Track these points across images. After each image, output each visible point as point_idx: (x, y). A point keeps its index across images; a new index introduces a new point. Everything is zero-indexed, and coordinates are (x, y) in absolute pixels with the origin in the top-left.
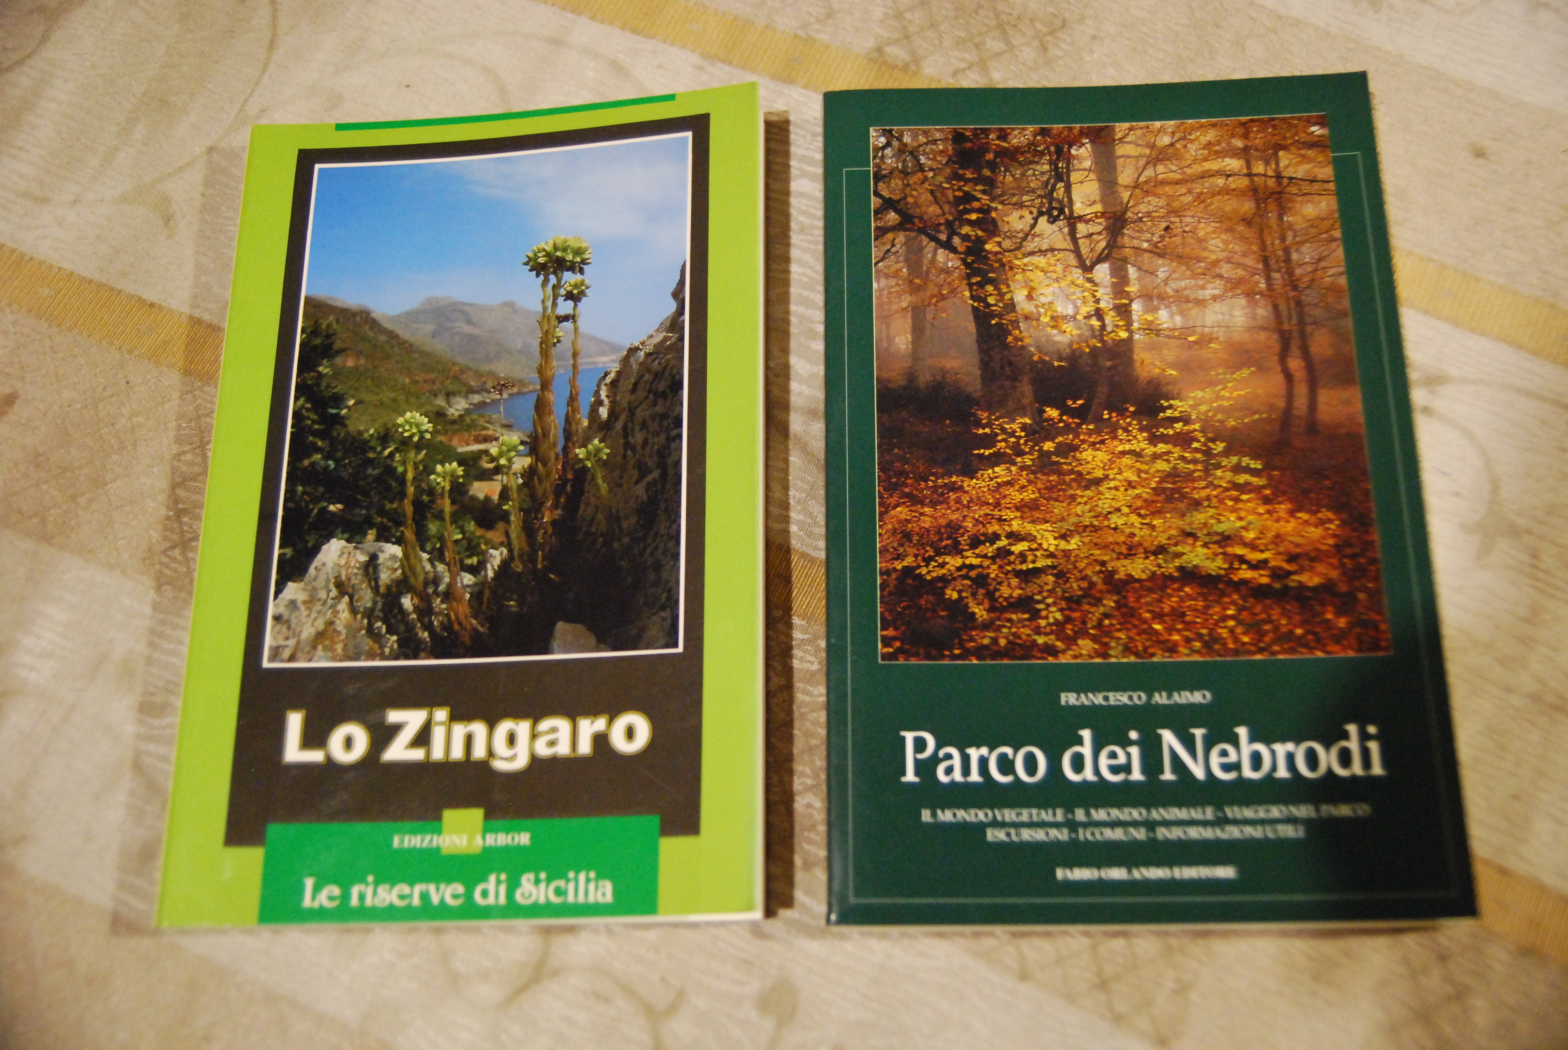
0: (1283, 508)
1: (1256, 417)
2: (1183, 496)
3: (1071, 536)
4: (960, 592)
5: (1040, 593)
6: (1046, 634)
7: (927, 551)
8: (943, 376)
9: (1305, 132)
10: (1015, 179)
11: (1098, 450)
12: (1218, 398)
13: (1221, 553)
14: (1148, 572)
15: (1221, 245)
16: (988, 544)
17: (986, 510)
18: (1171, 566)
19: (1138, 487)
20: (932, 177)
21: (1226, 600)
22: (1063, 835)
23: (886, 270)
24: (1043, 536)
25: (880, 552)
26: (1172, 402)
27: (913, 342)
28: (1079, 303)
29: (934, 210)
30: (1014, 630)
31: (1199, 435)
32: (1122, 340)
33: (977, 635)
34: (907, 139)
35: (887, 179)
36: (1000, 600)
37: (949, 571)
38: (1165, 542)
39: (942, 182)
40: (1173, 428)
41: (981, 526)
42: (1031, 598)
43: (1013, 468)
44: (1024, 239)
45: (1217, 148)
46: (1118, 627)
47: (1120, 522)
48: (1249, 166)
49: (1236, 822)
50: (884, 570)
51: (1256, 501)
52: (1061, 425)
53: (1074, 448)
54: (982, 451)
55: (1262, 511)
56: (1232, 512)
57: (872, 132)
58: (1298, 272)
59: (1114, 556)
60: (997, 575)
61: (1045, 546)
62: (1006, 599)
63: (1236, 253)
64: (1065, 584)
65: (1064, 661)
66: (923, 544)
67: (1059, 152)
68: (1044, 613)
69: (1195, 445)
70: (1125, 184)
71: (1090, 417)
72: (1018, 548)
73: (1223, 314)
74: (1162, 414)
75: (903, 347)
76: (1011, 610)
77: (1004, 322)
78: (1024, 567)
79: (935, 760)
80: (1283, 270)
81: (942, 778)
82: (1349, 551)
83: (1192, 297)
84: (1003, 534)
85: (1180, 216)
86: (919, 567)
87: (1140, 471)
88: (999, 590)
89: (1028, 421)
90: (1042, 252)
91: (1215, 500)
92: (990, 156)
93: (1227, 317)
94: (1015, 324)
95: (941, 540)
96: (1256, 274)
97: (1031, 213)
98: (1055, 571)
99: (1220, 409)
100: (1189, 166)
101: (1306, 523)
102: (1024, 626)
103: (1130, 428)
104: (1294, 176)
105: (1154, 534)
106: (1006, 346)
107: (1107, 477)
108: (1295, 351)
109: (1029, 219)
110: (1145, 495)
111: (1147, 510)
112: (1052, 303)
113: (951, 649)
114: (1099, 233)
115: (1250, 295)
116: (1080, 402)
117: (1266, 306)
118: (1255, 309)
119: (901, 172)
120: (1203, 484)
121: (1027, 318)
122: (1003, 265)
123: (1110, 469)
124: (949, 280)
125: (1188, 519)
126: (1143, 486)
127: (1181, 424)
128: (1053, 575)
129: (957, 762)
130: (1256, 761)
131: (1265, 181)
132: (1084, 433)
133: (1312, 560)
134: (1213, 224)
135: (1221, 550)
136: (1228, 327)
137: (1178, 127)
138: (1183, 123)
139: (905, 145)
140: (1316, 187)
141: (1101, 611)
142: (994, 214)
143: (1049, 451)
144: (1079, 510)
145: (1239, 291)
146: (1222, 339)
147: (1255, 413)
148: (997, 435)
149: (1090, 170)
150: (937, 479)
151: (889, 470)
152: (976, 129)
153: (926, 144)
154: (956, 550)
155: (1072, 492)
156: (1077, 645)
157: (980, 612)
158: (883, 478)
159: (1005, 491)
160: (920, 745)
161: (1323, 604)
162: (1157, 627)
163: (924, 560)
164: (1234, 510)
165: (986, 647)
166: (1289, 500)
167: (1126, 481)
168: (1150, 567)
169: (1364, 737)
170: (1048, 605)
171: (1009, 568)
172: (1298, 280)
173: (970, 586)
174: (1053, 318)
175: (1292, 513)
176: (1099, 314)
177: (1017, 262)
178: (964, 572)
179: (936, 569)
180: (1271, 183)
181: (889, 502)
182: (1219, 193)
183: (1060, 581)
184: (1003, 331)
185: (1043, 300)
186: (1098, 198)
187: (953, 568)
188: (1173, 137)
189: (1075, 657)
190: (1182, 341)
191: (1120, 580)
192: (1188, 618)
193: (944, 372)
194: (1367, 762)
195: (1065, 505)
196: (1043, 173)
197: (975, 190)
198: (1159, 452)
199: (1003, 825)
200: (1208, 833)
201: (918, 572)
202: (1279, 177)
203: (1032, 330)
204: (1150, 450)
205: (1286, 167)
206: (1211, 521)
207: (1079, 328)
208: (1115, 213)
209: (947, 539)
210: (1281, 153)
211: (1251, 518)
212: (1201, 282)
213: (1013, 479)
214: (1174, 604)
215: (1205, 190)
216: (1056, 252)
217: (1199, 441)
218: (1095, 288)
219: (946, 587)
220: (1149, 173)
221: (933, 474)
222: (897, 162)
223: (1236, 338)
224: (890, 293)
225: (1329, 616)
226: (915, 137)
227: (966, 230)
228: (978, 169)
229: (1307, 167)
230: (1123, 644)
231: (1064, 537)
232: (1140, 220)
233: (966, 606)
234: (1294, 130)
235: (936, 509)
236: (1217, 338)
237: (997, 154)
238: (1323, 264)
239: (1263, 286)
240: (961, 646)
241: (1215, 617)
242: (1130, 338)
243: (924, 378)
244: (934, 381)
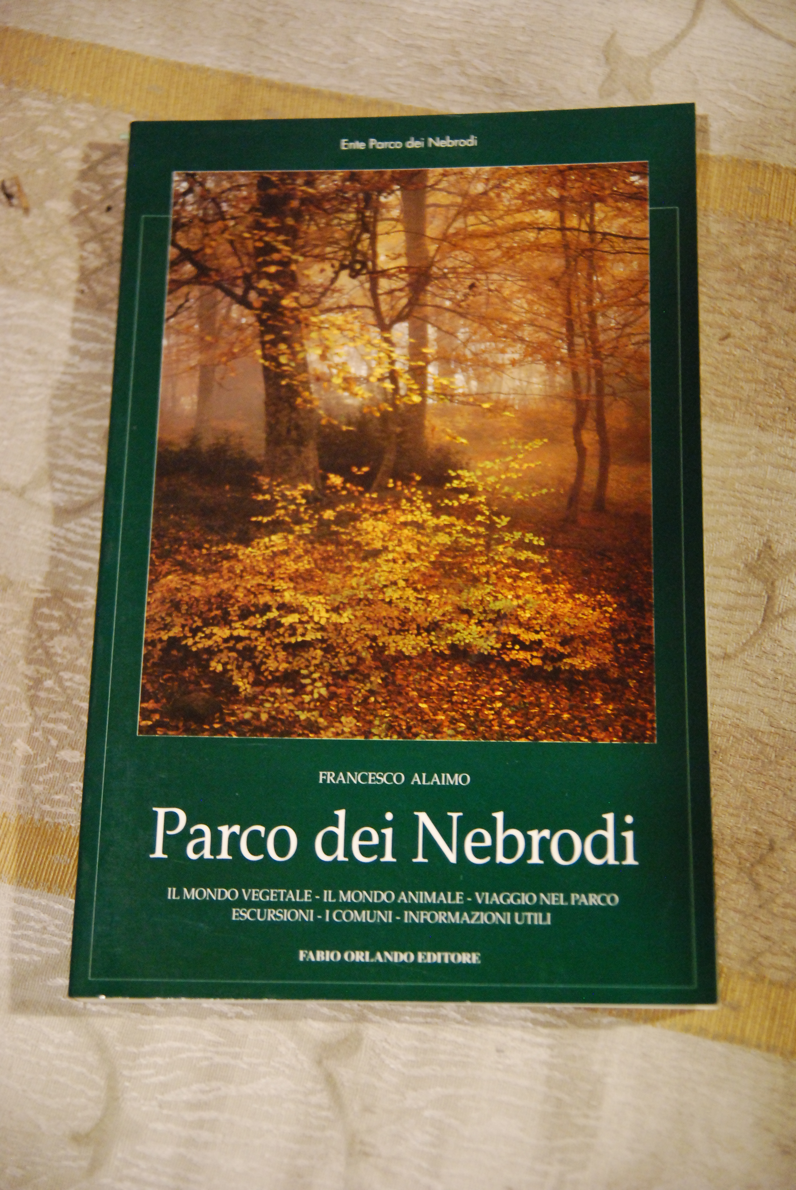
0: (561, 588)
1: (544, 491)
2: (462, 571)
3: (344, 609)
4: (225, 665)
5: (307, 667)
6: (310, 710)
7: (195, 622)
8: (227, 439)
9: (625, 182)
10: (320, 229)
11: (379, 520)
12: (507, 470)
13: (495, 632)
14: (419, 649)
15: (525, 306)
16: (257, 616)
17: (259, 580)
18: (443, 643)
19: (417, 560)
20: (234, 226)
21: (496, 681)
22: (309, 916)
23: (177, 327)
24: (314, 609)
25: (148, 622)
26: (460, 472)
27: (199, 403)
28: (374, 364)
29: (231, 261)
30: (277, 705)
31: (484, 508)
32: (415, 405)
33: (238, 709)
34: (210, 184)
35: (186, 228)
36: (266, 674)
37: (216, 642)
38: (438, 618)
39: (243, 232)
40: (458, 499)
41: (252, 596)
42: (297, 673)
43: (291, 537)
44: (323, 294)
45: (532, 198)
46: (383, 704)
47: (395, 596)
48: (562, 219)
49: (484, 908)
50: (149, 640)
51: (534, 580)
52: (344, 493)
53: (355, 518)
54: (260, 518)
55: (541, 591)
56: (510, 590)
57: (176, 176)
58: (602, 337)
59: (386, 631)
60: (264, 648)
61: (316, 619)
62: (271, 673)
63: (540, 315)
64: (333, 659)
65: (325, 738)
66: (191, 614)
67: (368, 199)
68: (309, 688)
69: (479, 518)
70: (433, 236)
71: (375, 485)
72: (288, 620)
73: (520, 380)
74: (448, 485)
75: (187, 408)
76: (276, 684)
77: (295, 383)
78: (293, 640)
79: (185, 836)
80: (587, 335)
81: (192, 855)
82: (624, 636)
83: (490, 361)
84: (274, 605)
85: (486, 273)
86: (185, 637)
87: (420, 543)
88: (265, 663)
89: (310, 487)
90: (340, 309)
91: (494, 577)
92: (295, 204)
93: (525, 384)
94: (306, 384)
95: (210, 610)
96: (558, 338)
97: (333, 266)
98: (324, 646)
99: (508, 482)
100: (501, 217)
101: (584, 604)
102: (287, 701)
103: (415, 498)
104: (608, 231)
105: (429, 609)
106: (294, 408)
107: (385, 549)
108: (590, 423)
109: (330, 273)
110: (423, 569)
111: (424, 585)
112: (344, 363)
113: (211, 724)
114: (401, 290)
115: (549, 361)
116: (365, 469)
117: (566, 373)
118: (554, 376)
119: (202, 220)
120: (483, 559)
121: (318, 379)
122: (298, 322)
123: (390, 540)
124: (242, 337)
125: (464, 595)
126: (422, 560)
127: (467, 495)
128: (321, 649)
129: (207, 839)
130: (510, 845)
131: (578, 237)
132: (367, 503)
133: (585, 643)
134: (521, 283)
135: (495, 629)
136: (525, 395)
137: (493, 173)
138: (500, 169)
139: (208, 191)
140: (630, 245)
141: (367, 689)
142: (294, 267)
143: (329, 520)
144: (354, 582)
145: (539, 357)
146: (517, 407)
147: (542, 487)
148: (277, 501)
149: (397, 220)
150: (211, 546)
151: (163, 536)
152: (283, 174)
153: (230, 189)
154: (225, 620)
155: (349, 563)
156: (341, 722)
157: (244, 685)
158: (156, 544)
159: (280, 560)
160: (171, 821)
161: (593, 690)
162: (423, 706)
163: (192, 630)
164: (512, 588)
165: (246, 722)
166: (569, 580)
167: (405, 552)
168: (422, 644)
169: (620, 827)
170: (314, 681)
171: (277, 641)
172: (601, 347)
173: (237, 659)
174: (346, 380)
175: (570, 593)
176: (393, 376)
177: (313, 319)
178: (231, 644)
179: (203, 640)
180: (584, 238)
181: (160, 569)
182: (529, 249)
183: (329, 656)
184: (293, 392)
185: (337, 360)
186: (403, 251)
187: (220, 640)
188: (487, 184)
189: (337, 734)
190: (478, 408)
191: (390, 656)
192: (455, 698)
193: (228, 435)
194: (620, 853)
195: (340, 576)
196: (348, 223)
197: (277, 241)
198: (442, 524)
199: (249, 904)
200: (455, 918)
201: (184, 642)
202: (592, 232)
203: (323, 392)
204: (433, 522)
205: (601, 221)
206: (488, 599)
207: (371, 391)
208: (419, 268)
209: (217, 609)
210: (597, 205)
211: (528, 596)
212: (501, 346)
213: (289, 548)
214: (442, 683)
215: (515, 245)
216: (355, 309)
217: (483, 514)
218: (392, 349)
219: (211, 659)
220: (459, 224)
221: (207, 541)
222: (198, 209)
223: (533, 406)
224: (179, 351)
225: (598, 702)
226: (218, 184)
227: (264, 284)
228: (281, 216)
229: (622, 221)
230: (387, 723)
231: (336, 610)
232: (445, 276)
233: (231, 679)
234: (612, 180)
235: (207, 579)
236: (512, 406)
237: (303, 201)
238: (628, 330)
239: (564, 351)
240: (222, 721)
241: (483, 698)
242: (423, 403)
243: (207, 441)
244: (218, 444)
